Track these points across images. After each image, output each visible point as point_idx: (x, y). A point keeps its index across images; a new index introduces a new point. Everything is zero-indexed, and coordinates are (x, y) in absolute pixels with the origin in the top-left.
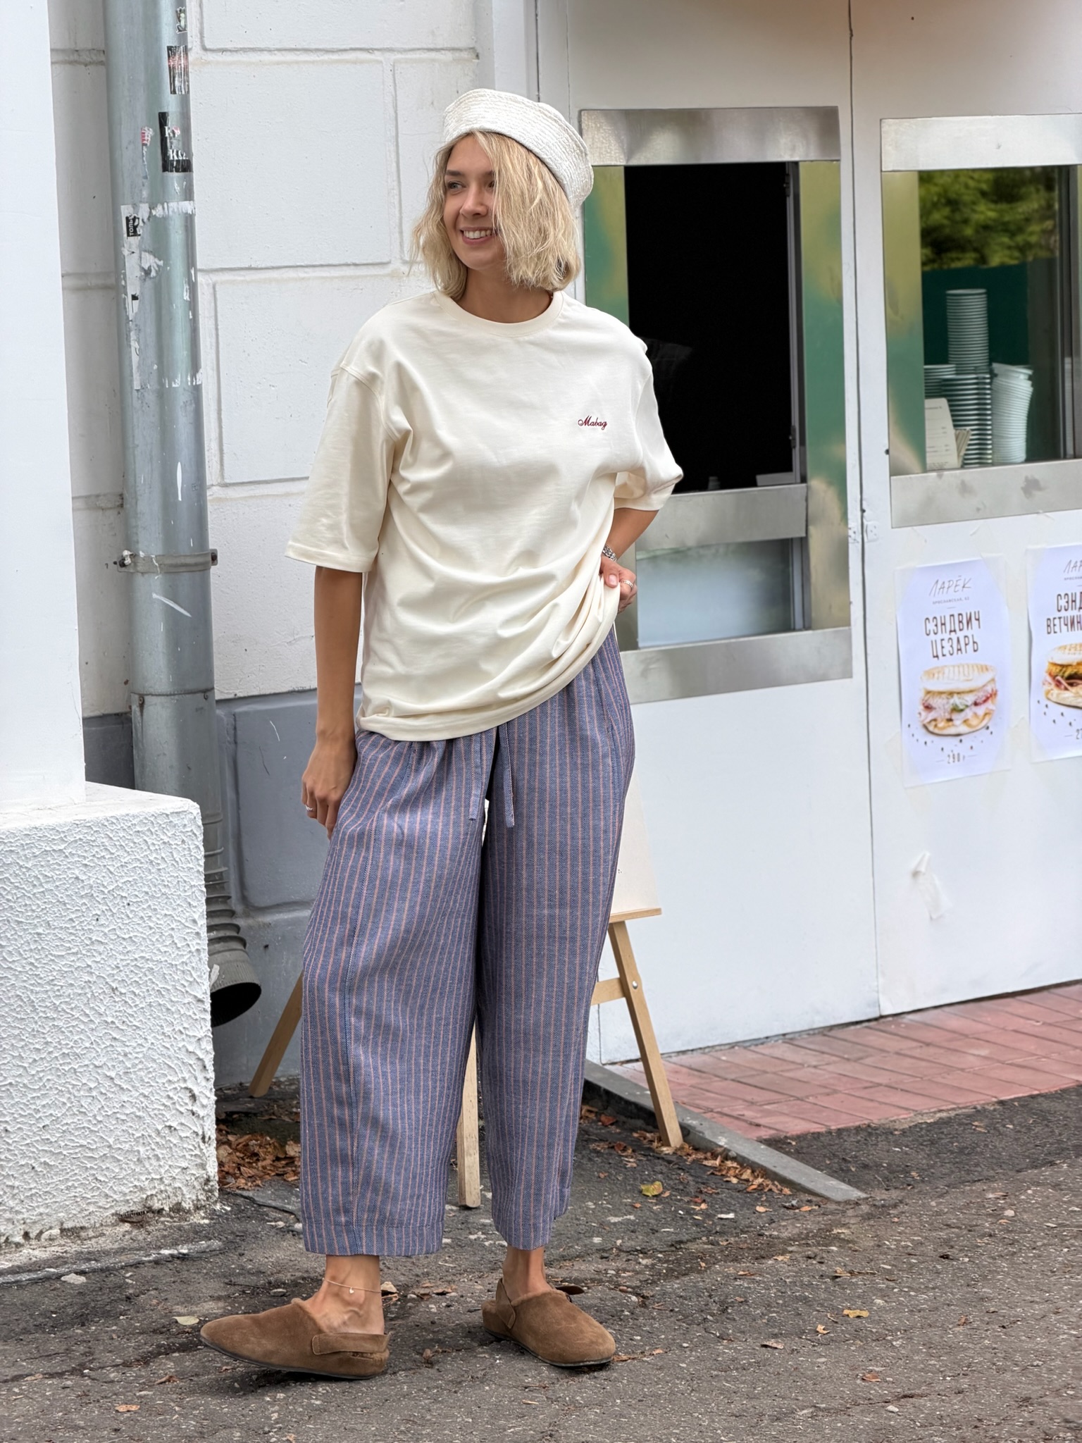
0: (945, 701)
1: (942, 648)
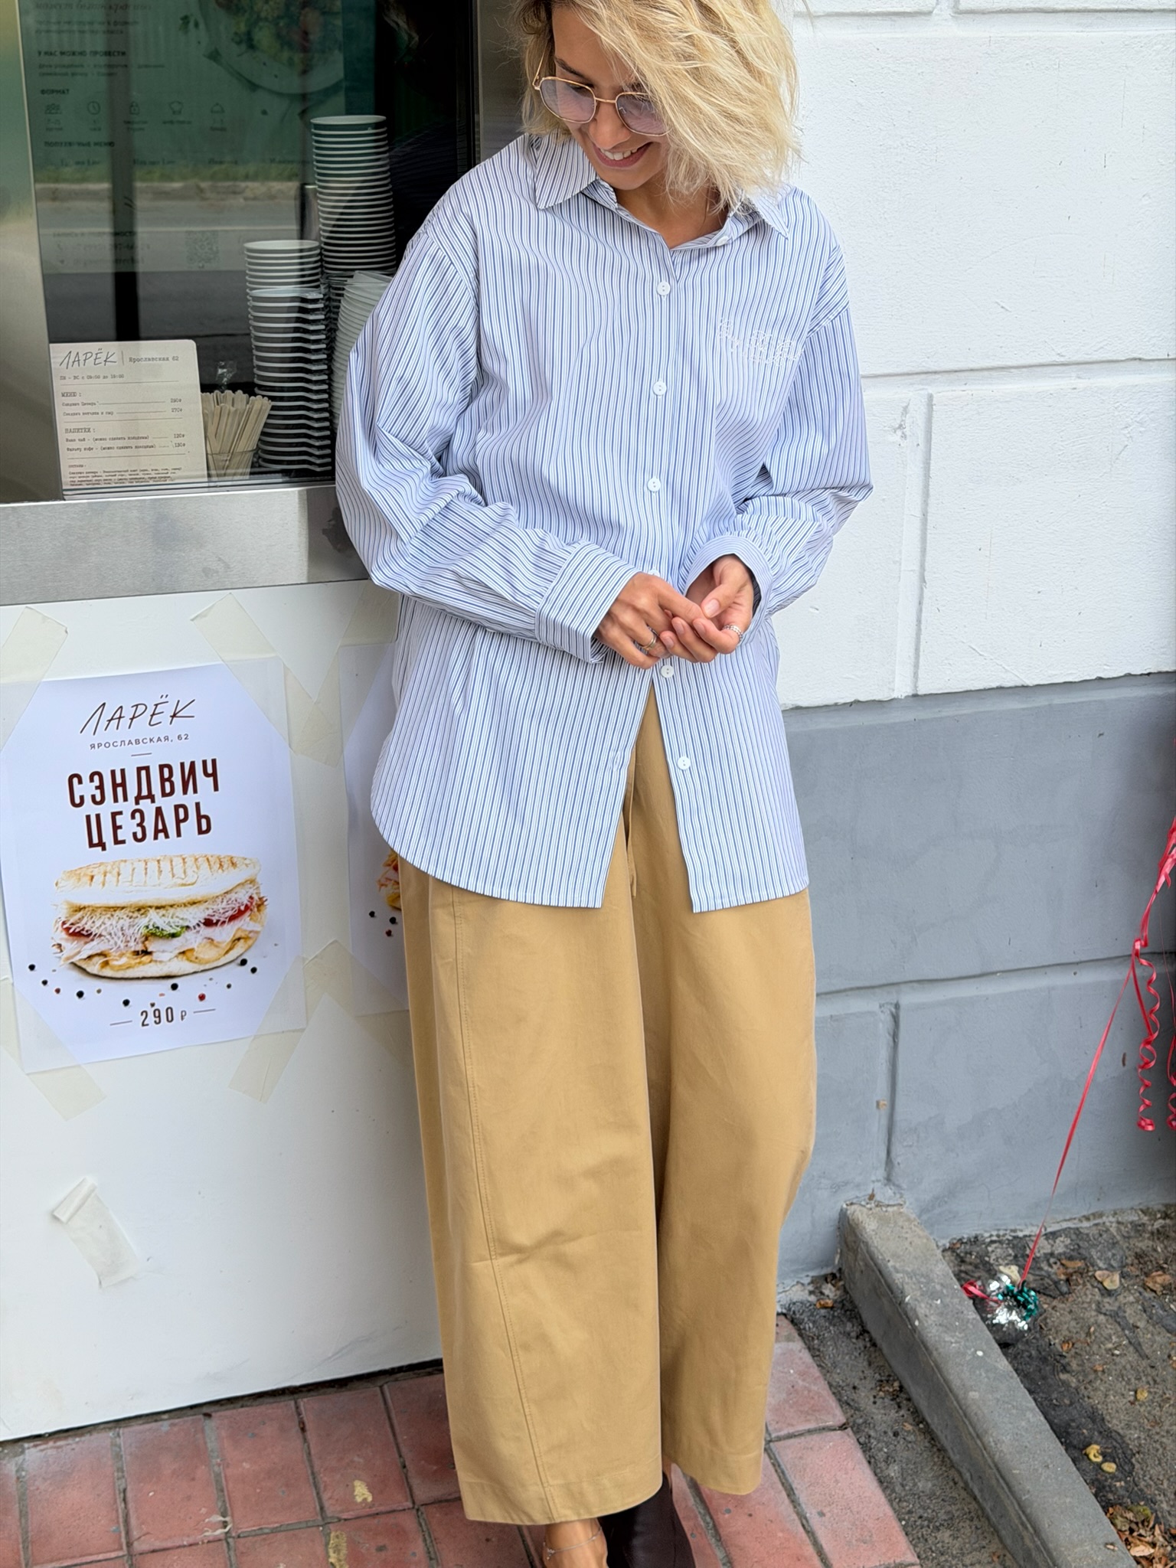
0: (126, 922)
1: (116, 828)
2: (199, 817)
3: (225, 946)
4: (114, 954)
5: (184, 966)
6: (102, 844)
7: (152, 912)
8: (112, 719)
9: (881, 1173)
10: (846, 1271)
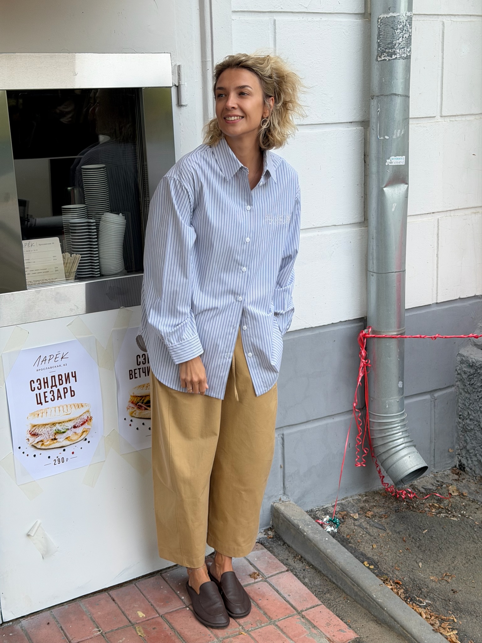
0: (49, 429)
1: (45, 397)
2: (71, 391)
3: (80, 435)
4: (45, 441)
5: (67, 443)
6: (41, 403)
7: (57, 425)
8: (43, 361)
9: (282, 492)
10: (275, 525)
